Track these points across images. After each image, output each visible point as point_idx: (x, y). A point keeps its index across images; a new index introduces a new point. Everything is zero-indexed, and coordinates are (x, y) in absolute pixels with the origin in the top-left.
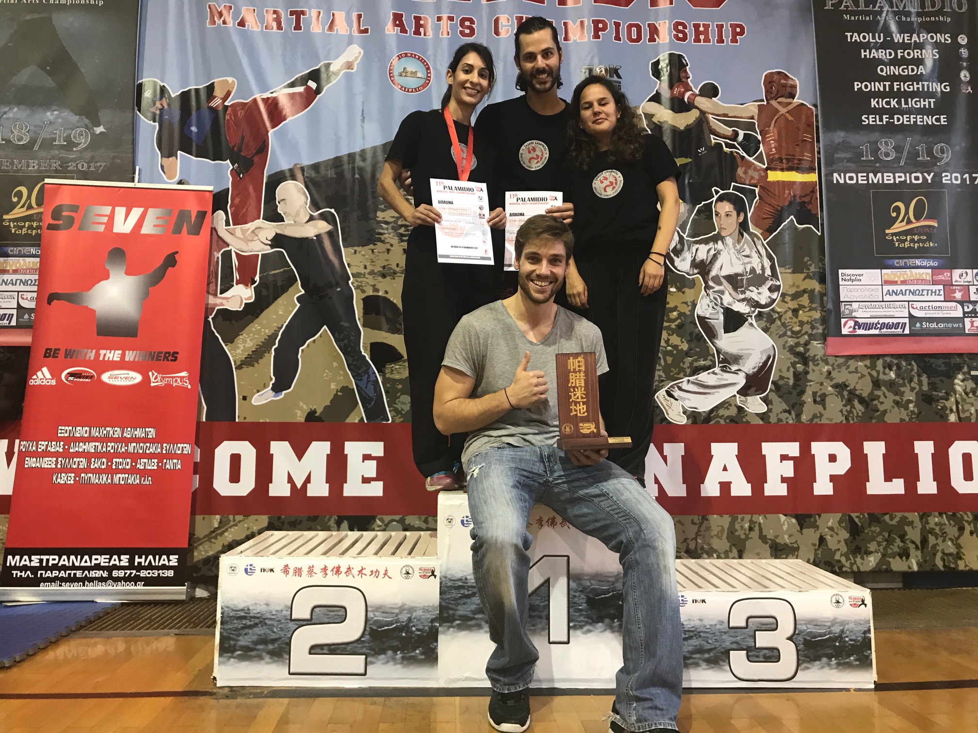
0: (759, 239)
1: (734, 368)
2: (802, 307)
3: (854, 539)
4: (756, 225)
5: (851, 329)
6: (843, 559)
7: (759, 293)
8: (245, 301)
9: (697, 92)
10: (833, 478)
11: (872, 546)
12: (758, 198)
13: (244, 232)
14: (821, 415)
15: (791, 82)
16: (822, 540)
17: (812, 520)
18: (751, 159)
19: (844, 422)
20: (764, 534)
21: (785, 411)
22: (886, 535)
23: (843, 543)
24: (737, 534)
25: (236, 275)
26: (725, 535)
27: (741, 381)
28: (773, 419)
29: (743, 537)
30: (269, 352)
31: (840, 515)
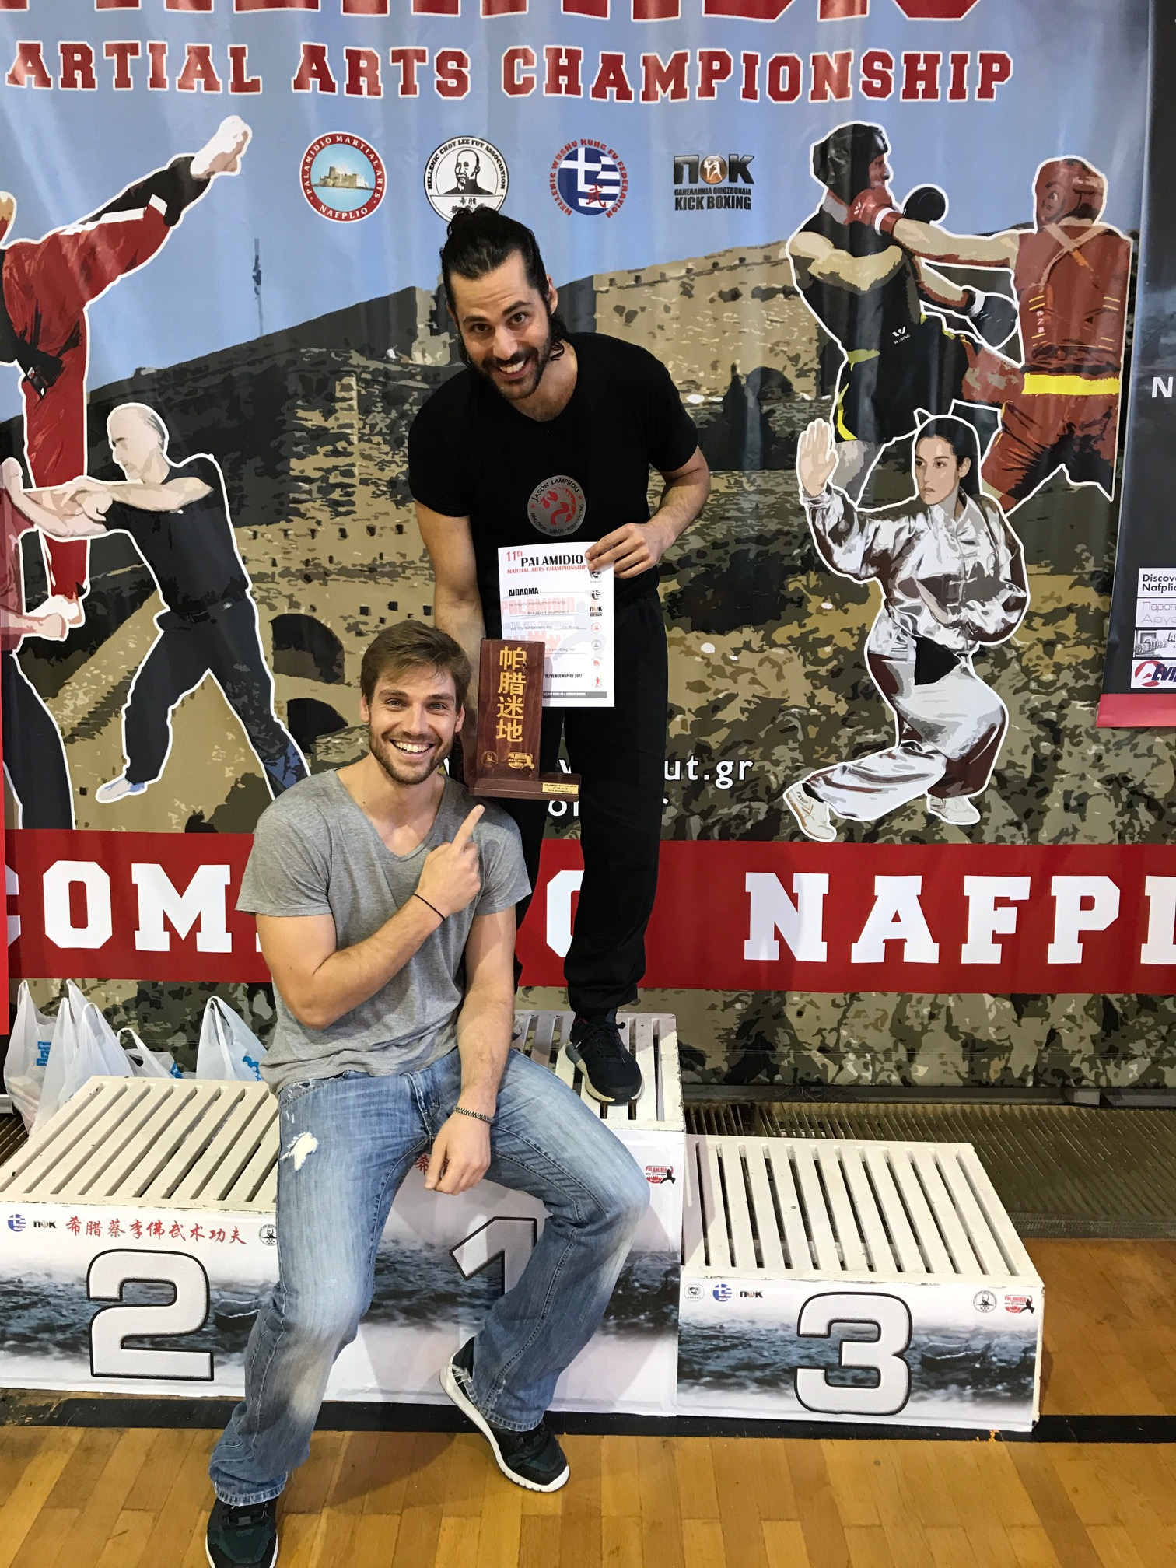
0: (995, 508)
1: (927, 747)
2: (1061, 637)
3: (1108, 1035)
4: (993, 482)
5: (1149, 680)
6: (1085, 1068)
7: (985, 613)
8: (69, 626)
9: (901, 209)
10: (1084, 937)
11: (1138, 1047)
12: (1000, 428)
13: (56, 499)
14: (1076, 830)
15: (1092, 182)
16: (1053, 1035)
17: (1040, 1004)
18: (994, 350)
19: (1116, 842)
20: (954, 1024)
21: (1011, 823)
22: (1164, 1029)
23: (1088, 1041)
24: (908, 1023)
25: (51, 579)
26: (888, 1023)
27: (937, 770)
28: (989, 837)
29: (918, 1028)
30: (117, 714)
31: (1089, 996)
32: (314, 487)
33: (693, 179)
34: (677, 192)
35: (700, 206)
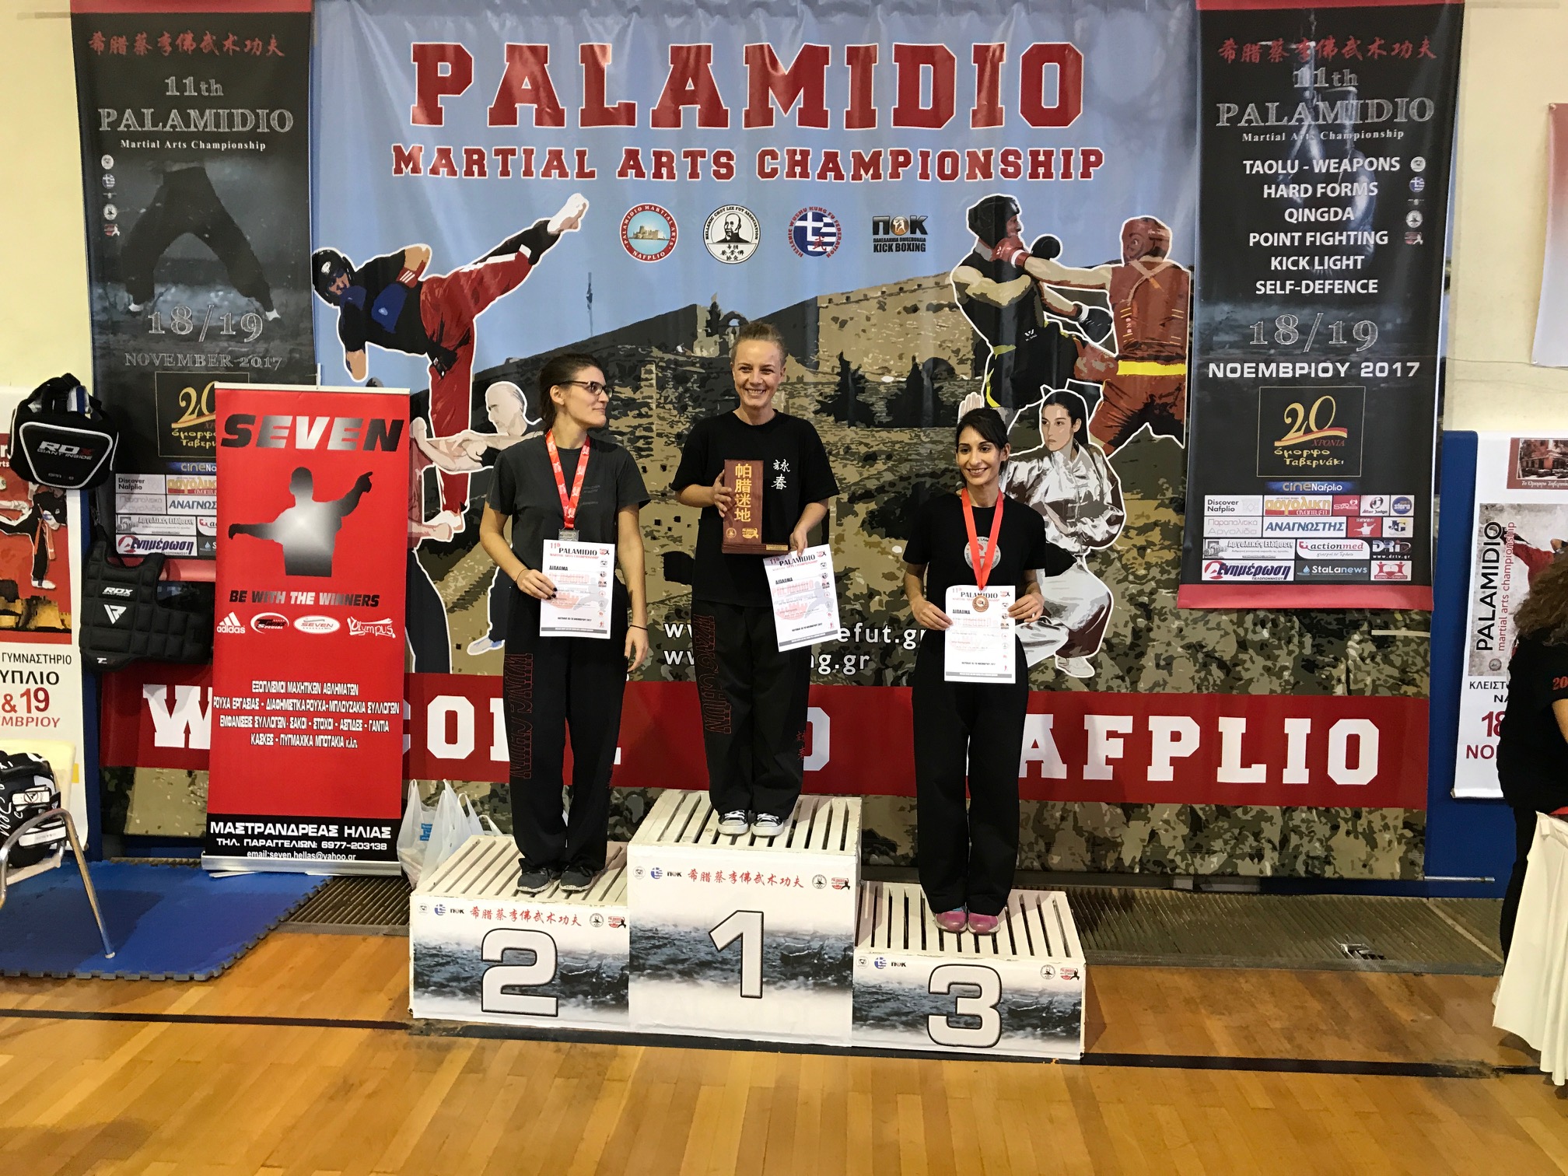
0: (1099, 453)
1: (1055, 621)
2: (1150, 544)
3: (1195, 835)
4: (1097, 434)
5: (1215, 574)
6: (1178, 859)
7: (1094, 527)
8: (454, 532)
9: (1029, 250)
10: (1174, 761)
11: (1217, 844)
12: (1102, 398)
13: (449, 445)
14: (1165, 683)
15: (1162, 233)
16: (1153, 834)
17: (1143, 810)
18: (1097, 345)
19: (1196, 692)
20: (1080, 824)
21: (1118, 677)
22: (1236, 831)
23: (1180, 841)
24: (1045, 823)
25: (443, 500)
26: (1031, 823)
27: (1062, 638)
28: (1102, 687)
29: (1053, 827)
30: (485, 593)
31: (1178, 806)
32: (625, 438)
33: (886, 232)
34: (875, 240)
35: (890, 249)
